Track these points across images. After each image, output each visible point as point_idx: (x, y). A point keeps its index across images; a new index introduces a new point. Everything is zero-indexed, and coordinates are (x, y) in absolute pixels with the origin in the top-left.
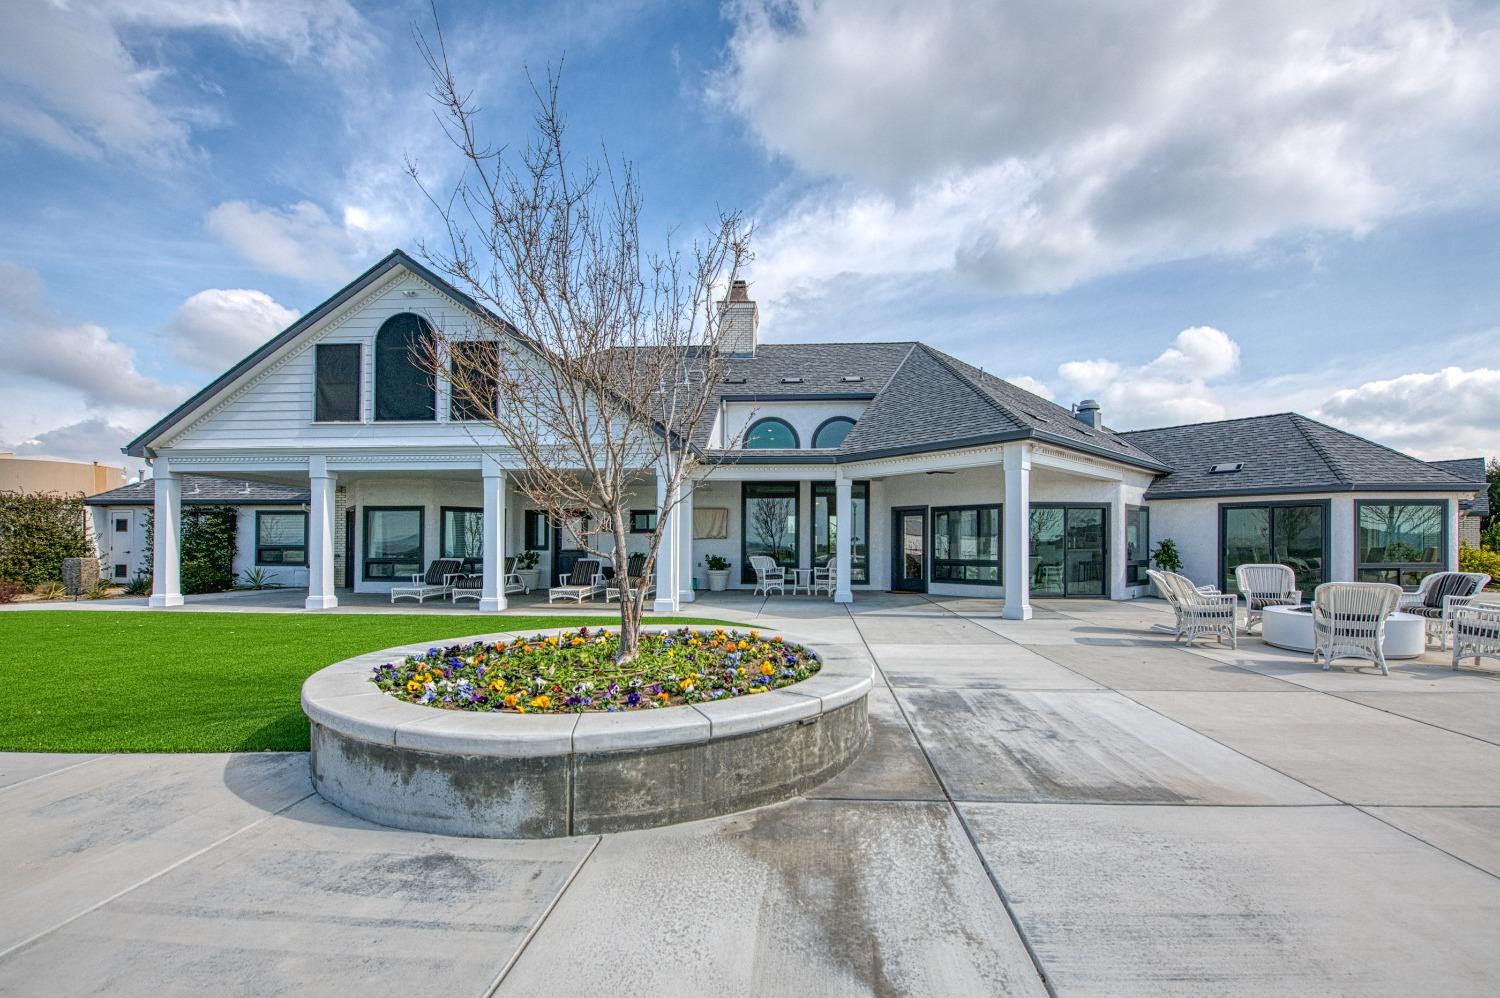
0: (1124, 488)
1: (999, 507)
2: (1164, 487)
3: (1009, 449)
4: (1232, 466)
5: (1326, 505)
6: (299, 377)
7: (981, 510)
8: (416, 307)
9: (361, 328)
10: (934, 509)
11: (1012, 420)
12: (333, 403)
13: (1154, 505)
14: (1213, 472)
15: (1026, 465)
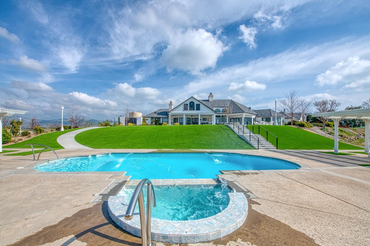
0: (253, 116)
1: (241, 118)
2: (257, 116)
3: (243, 113)
4: (263, 114)
5: (270, 118)
6: (182, 107)
7: (239, 118)
8: (192, 101)
9: (188, 103)
10: (235, 118)
11: (243, 111)
12: (185, 109)
13: (256, 118)
14: (262, 115)
15: (244, 114)
